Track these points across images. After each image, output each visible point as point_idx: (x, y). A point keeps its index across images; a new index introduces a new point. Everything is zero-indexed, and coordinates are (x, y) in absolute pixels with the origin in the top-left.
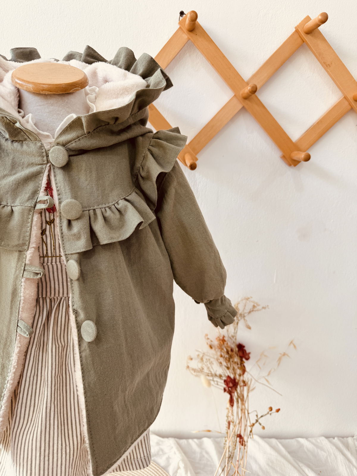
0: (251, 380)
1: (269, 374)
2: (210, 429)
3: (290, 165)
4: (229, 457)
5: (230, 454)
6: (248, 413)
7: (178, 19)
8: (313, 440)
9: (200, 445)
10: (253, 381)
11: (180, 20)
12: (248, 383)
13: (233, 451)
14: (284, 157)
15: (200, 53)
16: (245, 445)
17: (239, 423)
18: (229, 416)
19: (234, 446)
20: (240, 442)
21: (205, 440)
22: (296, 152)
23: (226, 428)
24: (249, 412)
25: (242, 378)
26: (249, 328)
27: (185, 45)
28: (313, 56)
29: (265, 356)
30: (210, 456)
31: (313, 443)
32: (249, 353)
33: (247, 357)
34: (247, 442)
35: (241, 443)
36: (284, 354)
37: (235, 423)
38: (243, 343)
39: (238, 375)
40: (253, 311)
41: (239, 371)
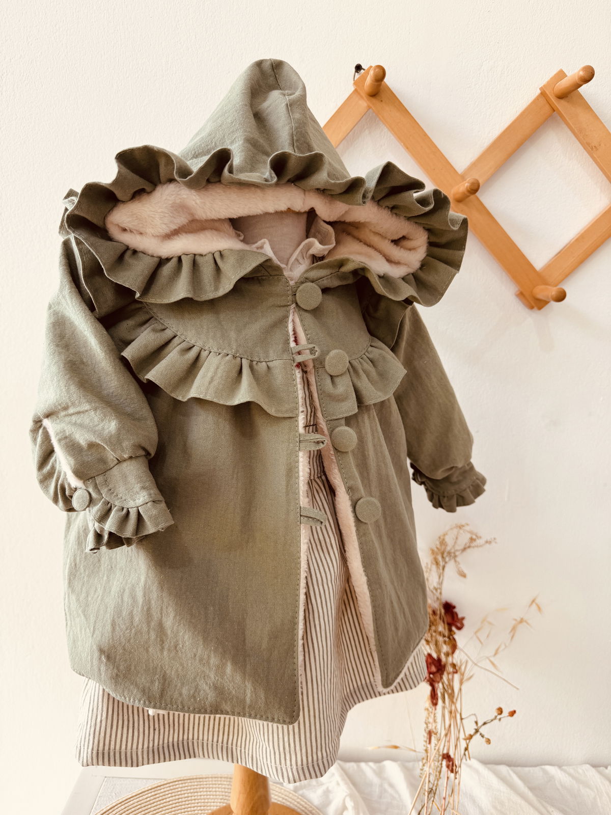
0: (467, 662)
1: (496, 654)
2: (397, 745)
3: (532, 308)
4: (430, 792)
5: (431, 786)
6: (462, 719)
7: (353, 77)
8: (570, 770)
9: (380, 773)
10: (470, 663)
11: (355, 79)
12: (460, 668)
13: (436, 782)
14: (521, 295)
15: (386, 130)
16: (456, 773)
17: (446, 735)
18: (429, 723)
19: (438, 774)
20: (448, 767)
21: (387, 764)
22: (543, 287)
23: (425, 743)
24: (463, 717)
25: (450, 659)
26: (464, 576)
27: (363, 117)
28: (569, 132)
29: (490, 623)
30: (397, 792)
31: (570, 774)
32: (463, 618)
33: (459, 625)
34: (460, 767)
35: (450, 769)
36: (522, 621)
37: (438, 735)
38: (453, 600)
39: (445, 654)
40: (469, 547)
41: (445, 648)
